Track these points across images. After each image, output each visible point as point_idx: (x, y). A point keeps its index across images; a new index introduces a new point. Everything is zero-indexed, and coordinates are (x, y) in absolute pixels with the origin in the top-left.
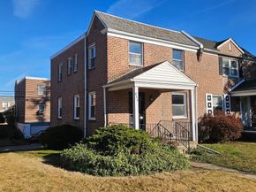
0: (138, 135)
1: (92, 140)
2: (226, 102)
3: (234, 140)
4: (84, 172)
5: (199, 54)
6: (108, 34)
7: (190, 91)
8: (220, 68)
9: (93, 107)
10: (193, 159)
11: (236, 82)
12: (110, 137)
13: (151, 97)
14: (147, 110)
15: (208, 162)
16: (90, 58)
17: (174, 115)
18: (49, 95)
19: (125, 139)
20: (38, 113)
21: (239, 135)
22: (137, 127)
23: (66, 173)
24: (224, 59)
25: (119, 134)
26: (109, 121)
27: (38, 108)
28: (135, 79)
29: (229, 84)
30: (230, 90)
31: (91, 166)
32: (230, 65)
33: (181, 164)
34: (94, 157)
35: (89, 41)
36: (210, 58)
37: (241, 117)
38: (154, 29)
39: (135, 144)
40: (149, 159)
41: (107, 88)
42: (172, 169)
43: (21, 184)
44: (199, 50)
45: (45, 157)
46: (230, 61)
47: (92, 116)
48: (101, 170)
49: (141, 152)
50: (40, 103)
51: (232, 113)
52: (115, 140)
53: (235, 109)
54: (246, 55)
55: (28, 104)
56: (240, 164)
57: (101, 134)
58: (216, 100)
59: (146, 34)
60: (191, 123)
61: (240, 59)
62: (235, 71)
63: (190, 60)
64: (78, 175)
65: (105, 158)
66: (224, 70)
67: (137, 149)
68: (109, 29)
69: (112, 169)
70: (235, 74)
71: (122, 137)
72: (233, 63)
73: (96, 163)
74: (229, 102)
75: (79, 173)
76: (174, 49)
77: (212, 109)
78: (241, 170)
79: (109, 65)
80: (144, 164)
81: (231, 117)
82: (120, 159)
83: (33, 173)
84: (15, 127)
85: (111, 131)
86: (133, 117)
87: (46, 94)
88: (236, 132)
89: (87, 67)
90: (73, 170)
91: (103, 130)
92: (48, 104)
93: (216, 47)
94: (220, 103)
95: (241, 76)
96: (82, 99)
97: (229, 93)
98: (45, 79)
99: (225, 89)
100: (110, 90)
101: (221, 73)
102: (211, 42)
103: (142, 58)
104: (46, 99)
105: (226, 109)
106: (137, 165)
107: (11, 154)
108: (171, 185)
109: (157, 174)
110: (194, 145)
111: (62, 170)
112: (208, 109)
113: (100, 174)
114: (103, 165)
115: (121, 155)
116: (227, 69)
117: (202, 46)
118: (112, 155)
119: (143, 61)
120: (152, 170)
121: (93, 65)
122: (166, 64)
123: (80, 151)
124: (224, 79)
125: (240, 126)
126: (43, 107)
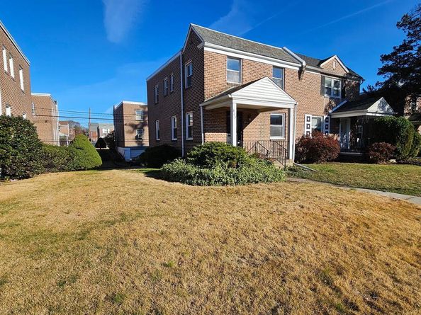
0: (236, 151)
1: (190, 156)
2: (325, 123)
3: (331, 160)
4: (183, 182)
5: (300, 72)
6: (205, 49)
7: (289, 109)
8: (322, 87)
9: (190, 128)
10: (289, 175)
11: (337, 103)
12: (207, 153)
13: (249, 117)
14: (245, 130)
15: (303, 178)
16: (186, 76)
17: (271, 135)
18: (147, 119)
19: (223, 154)
20: (137, 137)
21: (335, 155)
22: (235, 144)
23: (166, 183)
24: (327, 78)
25: (217, 150)
26: (207, 140)
27: (136, 133)
28: (233, 95)
29: (330, 106)
30: (330, 111)
31: (190, 177)
32: (332, 84)
33: (277, 177)
34: (193, 170)
35: (186, 58)
36: (312, 76)
37: (339, 139)
38: (254, 45)
39: (233, 159)
40: (245, 172)
41: (204, 107)
42: (267, 181)
43: (126, 190)
44: (301, 69)
45: (146, 173)
46: (333, 80)
47: (190, 136)
48: (199, 181)
49: (238, 166)
50: (139, 128)
51: (330, 135)
52: (212, 155)
53: (334, 131)
54: (351, 74)
55: (127, 128)
56: (335, 178)
57: (198, 151)
58: (316, 122)
59: (245, 49)
60: (289, 141)
61: (344, 79)
62: (338, 91)
63: (291, 79)
64: (178, 185)
65: (203, 170)
66: (326, 90)
67: (234, 163)
68: (206, 44)
69: (210, 180)
70: (338, 94)
71: (219, 152)
72: (336, 82)
73: (195, 175)
74: (329, 123)
75: (178, 183)
76: (274, 66)
77: (310, 130)
78: (335, 184)
79: (206, 83)
80: (240, 176)
81: (329, 138)
82: (218, 171)
83: (136, 183)
84: (116, 152)
85: (208, 148)
86: (230, 136)
87: (144, 118)
88: (333, 152)
89: (184, 86)
90: (173, 181)
91: (201, 147)
92: (146, 129)
93: (319, 65)
94: (319, 124)
95: (343, 97)
96: (179, 120)
97: (329, 115)
98: (142, 104)
99: (326, 110)
100: (207, 108)
101: (322, 93)
102: (314, 60)
103: (241, 76)
104: (143, 124)
105: (325, 130)
106: (234, 177)
107: (114, 171)
108: (266, 193)
109: (253, 185)
110: (291, 163)
111: (163, 181)
112: (306, 130)
113: (199, 185)
114: (202, 176)
115: (218, 168)
116: (329, 89)
117: (304, 64)
118: (210, 168)
119: (241, 79)
120: (249, 181)
121: (189, 84)
122: (265, 80)
123: (178, 165)
124: (325, 100)
125: (337, 146)
126: (141, 132)
